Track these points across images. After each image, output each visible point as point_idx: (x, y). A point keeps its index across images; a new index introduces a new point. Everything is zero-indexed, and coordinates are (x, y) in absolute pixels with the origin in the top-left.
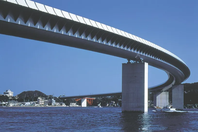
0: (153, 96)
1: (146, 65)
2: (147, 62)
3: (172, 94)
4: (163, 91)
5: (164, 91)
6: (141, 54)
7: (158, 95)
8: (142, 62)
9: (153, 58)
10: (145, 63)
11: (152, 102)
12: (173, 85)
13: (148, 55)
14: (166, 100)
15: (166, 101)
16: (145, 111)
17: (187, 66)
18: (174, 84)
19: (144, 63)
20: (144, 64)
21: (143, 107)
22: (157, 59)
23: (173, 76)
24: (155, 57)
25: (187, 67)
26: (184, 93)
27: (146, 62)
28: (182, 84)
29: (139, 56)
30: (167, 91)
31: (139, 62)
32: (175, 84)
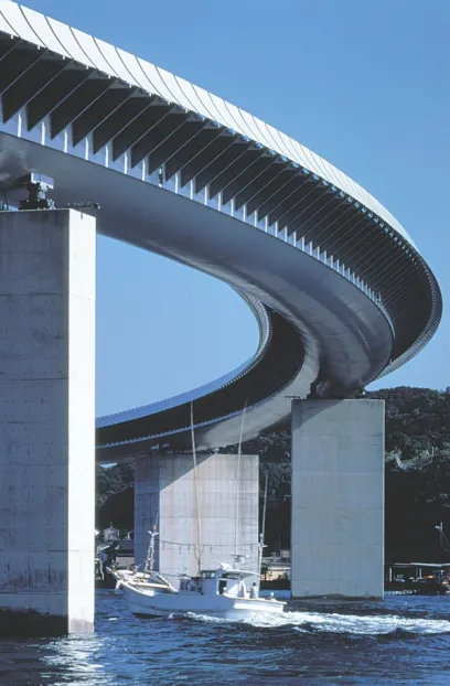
0: (131, 490)
1: (82, 228)
2: (84, 208)
3: (288, 477)
4: (216, 444)
5: (223, 451)
6: (42, 135)
7: (173, 477)
8: (44, 203)
9: (142, 172)
10: (74, 214)
11: (123, 536)
12: (297, 402)
13: (96, 148)
14: (243, 523)
15: (243, 533)
16: (71, 617)
17: (414, 245)
18: (303, 397)
19: (67, 214)
20: (61, 221)
21: (58, 580)
22: (174, 184)
23: (304, 329)
24: (151, 170)
25: (415, 255)
26: (390, 465)
27: (77, 208)
28: (370, 395)
29: (22, 153)
30: (249, 448)
31: (23, 205)
32: (314, 396)
